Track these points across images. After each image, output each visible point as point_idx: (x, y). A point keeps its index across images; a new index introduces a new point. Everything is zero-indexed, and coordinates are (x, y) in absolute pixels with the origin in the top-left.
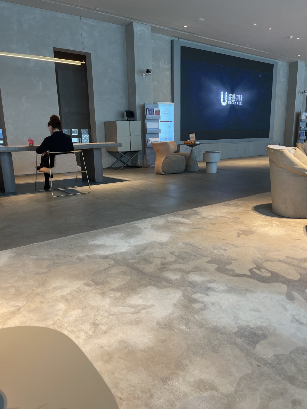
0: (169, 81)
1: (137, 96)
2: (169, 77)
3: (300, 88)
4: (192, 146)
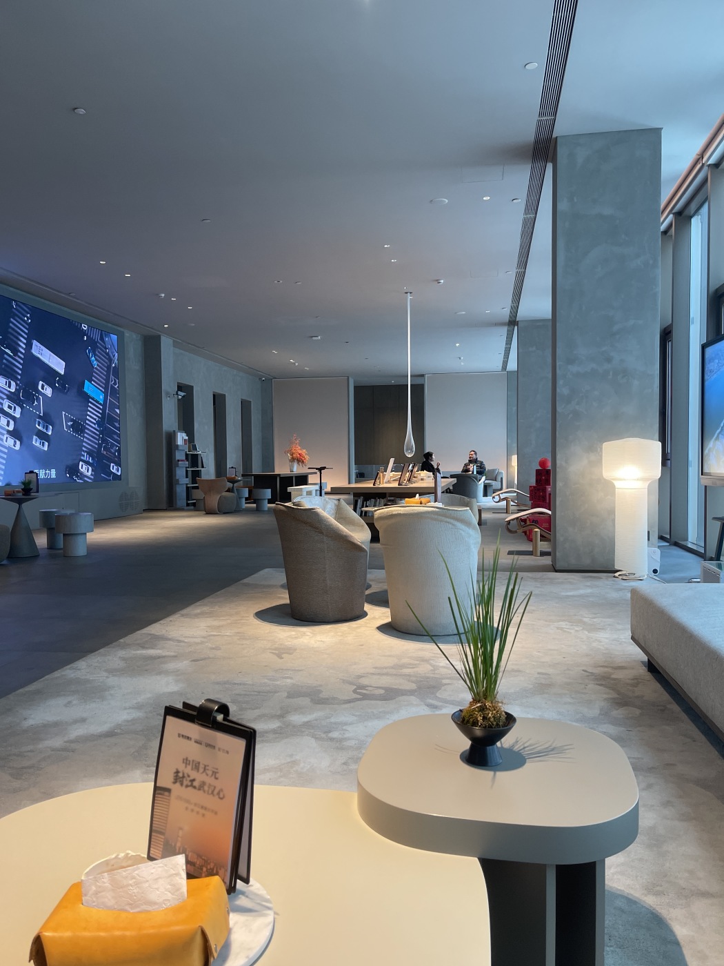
3: (168, 385)
4: (20, 502)
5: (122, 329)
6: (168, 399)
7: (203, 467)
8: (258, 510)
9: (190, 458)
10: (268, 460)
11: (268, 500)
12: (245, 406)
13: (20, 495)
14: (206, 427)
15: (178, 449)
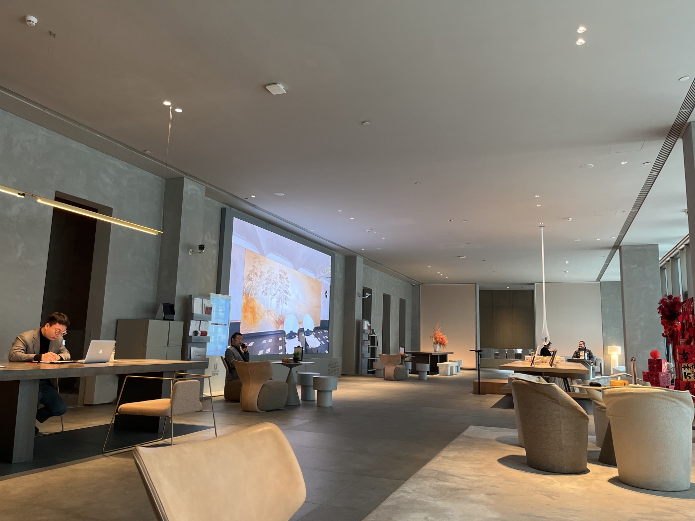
0: (215, 262)
1: (178, 283)
2: (216, 256)
3: (359, 290)
4: (291, 366)
5: (334, 252)
6: (359, 297)
7: (377, 346)
8: (420, 380)
9: (370, 338)
10: (416, 342)
11: (428, 372)
12: (402, 302)
13: (292, 363)
14: (378, 317)
15: (364, 333)
